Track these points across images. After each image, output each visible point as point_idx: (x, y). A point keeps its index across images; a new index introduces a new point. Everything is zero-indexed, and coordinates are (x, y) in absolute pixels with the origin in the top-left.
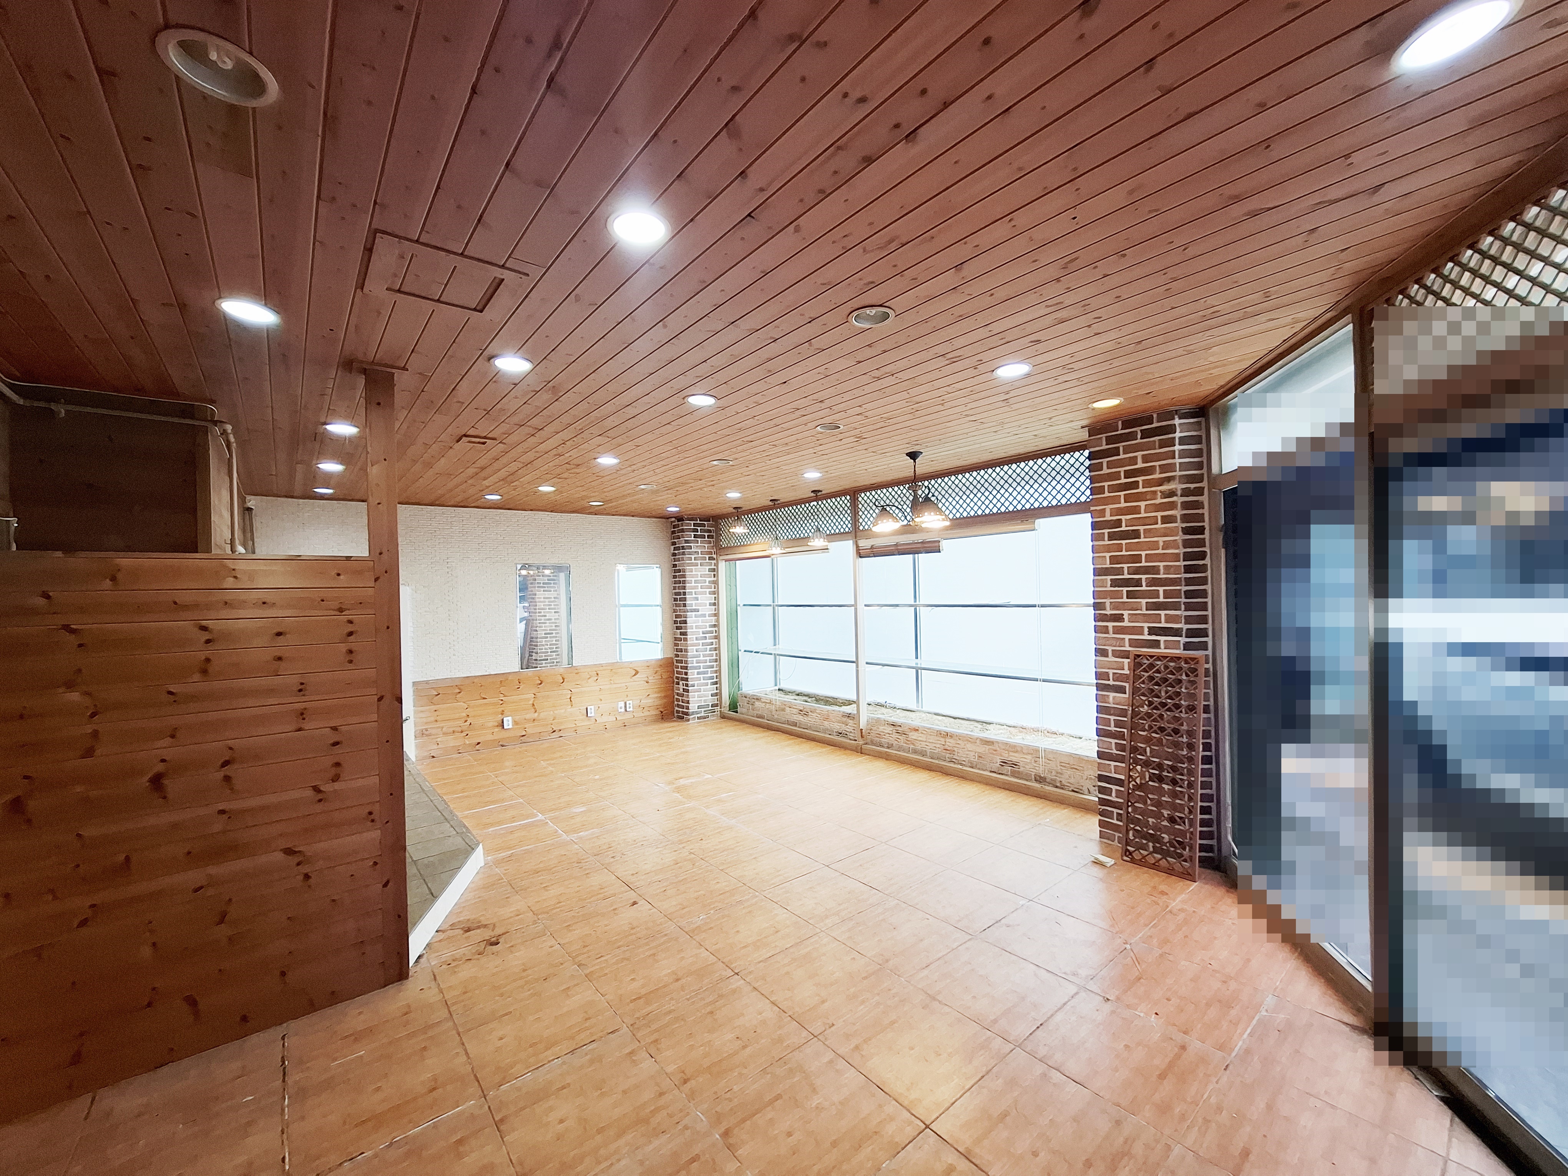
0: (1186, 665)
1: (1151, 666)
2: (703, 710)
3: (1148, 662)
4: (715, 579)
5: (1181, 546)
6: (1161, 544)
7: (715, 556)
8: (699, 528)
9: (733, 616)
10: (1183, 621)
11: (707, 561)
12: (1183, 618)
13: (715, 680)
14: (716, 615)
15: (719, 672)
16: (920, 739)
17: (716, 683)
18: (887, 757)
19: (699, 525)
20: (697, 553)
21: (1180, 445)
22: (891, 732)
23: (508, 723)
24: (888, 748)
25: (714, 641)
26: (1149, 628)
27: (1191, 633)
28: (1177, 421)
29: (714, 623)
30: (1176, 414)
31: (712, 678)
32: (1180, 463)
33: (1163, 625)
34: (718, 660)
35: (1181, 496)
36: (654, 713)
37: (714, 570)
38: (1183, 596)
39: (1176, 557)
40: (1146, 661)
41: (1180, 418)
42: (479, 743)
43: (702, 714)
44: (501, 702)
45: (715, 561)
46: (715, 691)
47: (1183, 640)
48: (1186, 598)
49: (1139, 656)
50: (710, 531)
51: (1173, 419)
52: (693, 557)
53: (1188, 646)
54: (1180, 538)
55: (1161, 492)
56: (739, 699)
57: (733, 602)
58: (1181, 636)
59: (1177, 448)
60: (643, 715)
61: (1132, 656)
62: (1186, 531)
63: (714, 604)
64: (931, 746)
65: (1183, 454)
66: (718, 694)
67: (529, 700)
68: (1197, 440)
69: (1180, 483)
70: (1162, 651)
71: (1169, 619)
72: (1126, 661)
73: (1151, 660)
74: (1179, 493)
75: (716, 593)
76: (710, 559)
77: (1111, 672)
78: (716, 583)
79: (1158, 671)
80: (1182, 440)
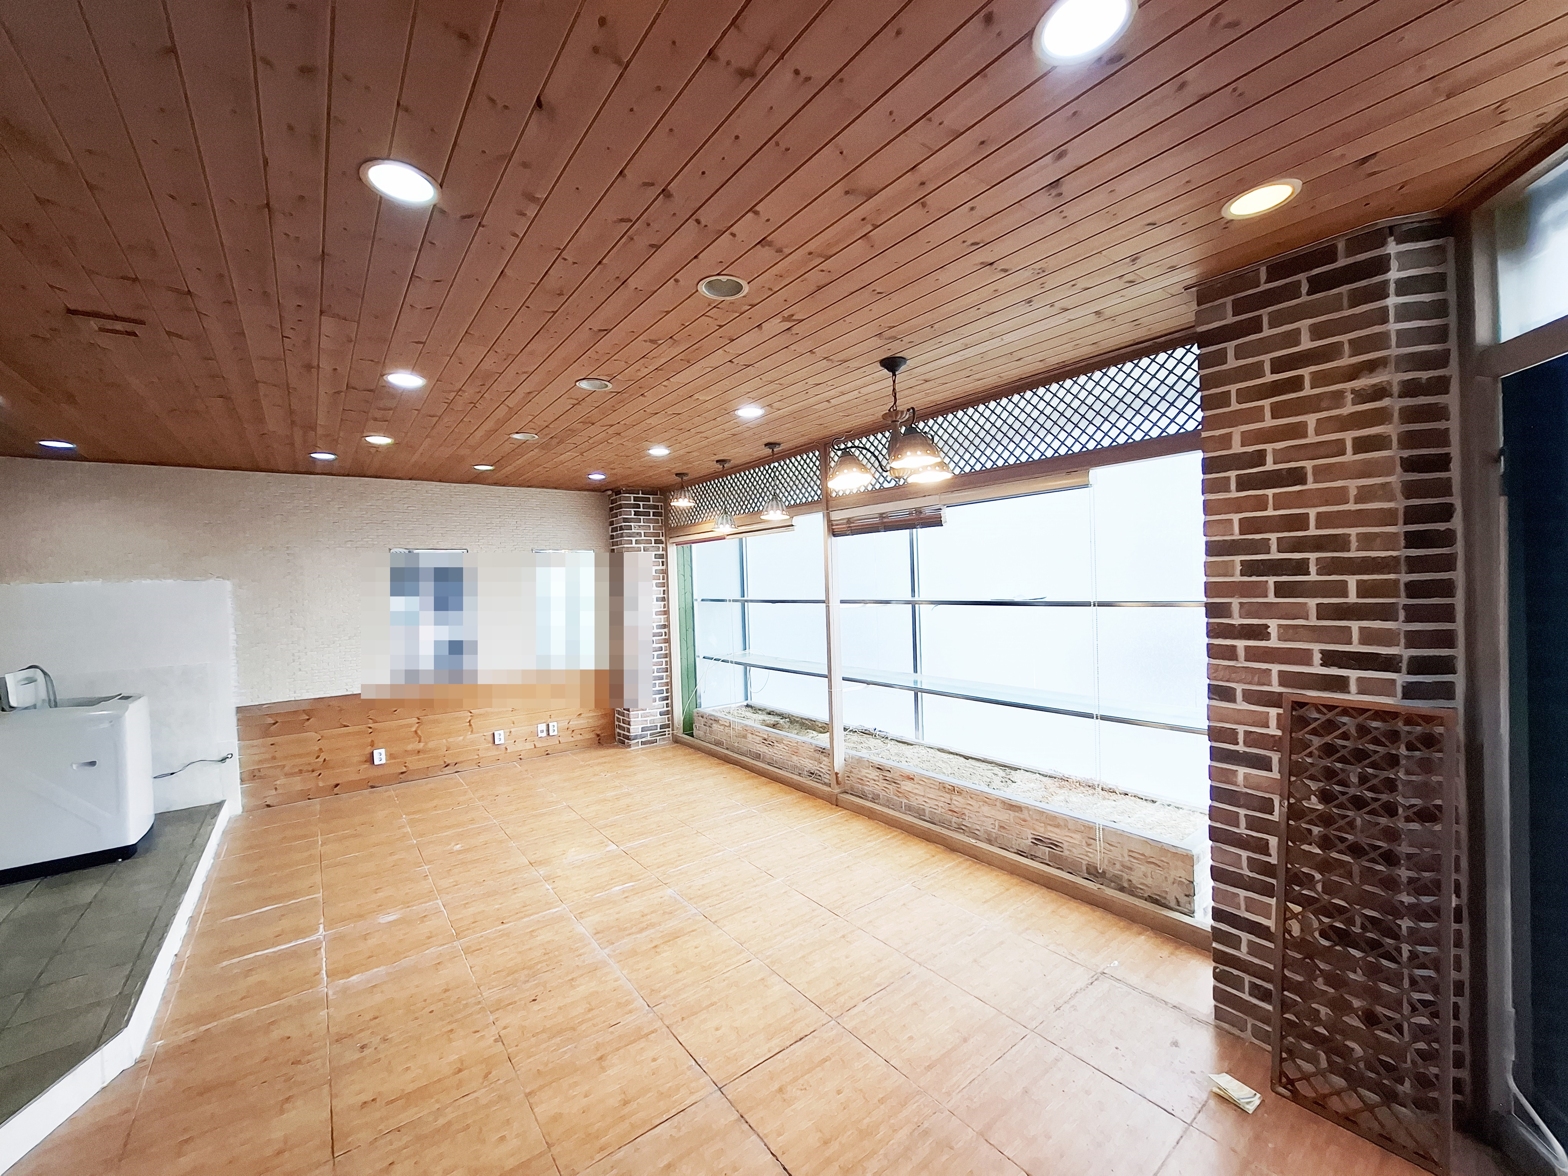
0: (1407, 728)
1: (1330, 726)
2: (649, 732)
3: (1323, 718)
4: (664, 568)
5: (1399, 496)
6: (1353, 492)
7: (663, 539)
8: (641, 503)
9: (689, 614)
10: (1403, 641)
11: (653, 544)
12: (1402, 636)
13: (665, 694)
14: (666, 613)
15: (669, 684)
16: (916, 791)
17: (667, 698)
18: (871, 815)
19: (642, 499)
20: (639, 534)
21: (1398, 294)
22: (876, 778)
23: (380, 756)
24: (873, 801)
25: (663, 645)
26: (1322, 652)
27: (1418, 666)
28: (1392, 248)
29: (662, 623)
30: (1391, 234)
31: (661, 692)
32: (1398, 332)
33: (1356, 647)
34: (668, 670)
35: (1400, 397)
36: (587, 736)
37: (661, 556)
38: (1403, 593)
39: (1387, 517)
40: (1316, 715)
41: (1399, 242)
42: (337, 785)
43: (649, 738)
44: (370, 730)
45: (664, 545)
46: (666, 709)
47: (1401, 679)
48: (1409, 596)
49: (1302, 705)
50: (656, 507)
51: (1383, 244)
52: (634, 539)
53: (1410, 691)
54: (1395, 479)
55: (1353, 391)
56: (696, 718)
57: (689, 596)
58: (1398, 670)
59: (1392, 301)
60: (573, 739)
61: (1287, 704)
62: (1409, 465)
63: (663, 599)
64: (932, 803)
65: (1405, 312)
66: (669, 713)
67: (411, 726)
68: (1436, 283)
69: (1398, 369)
70: (1353, 696)
71: (1367, 637)
72: (1273, 712)
73: (1329, 715)
74: (1396, 389)
75: (665, 585)
76: (656, 542)
77: (1241, 729)
78: (665, 572)
79: (1345, 736)
80: (1404, 287)
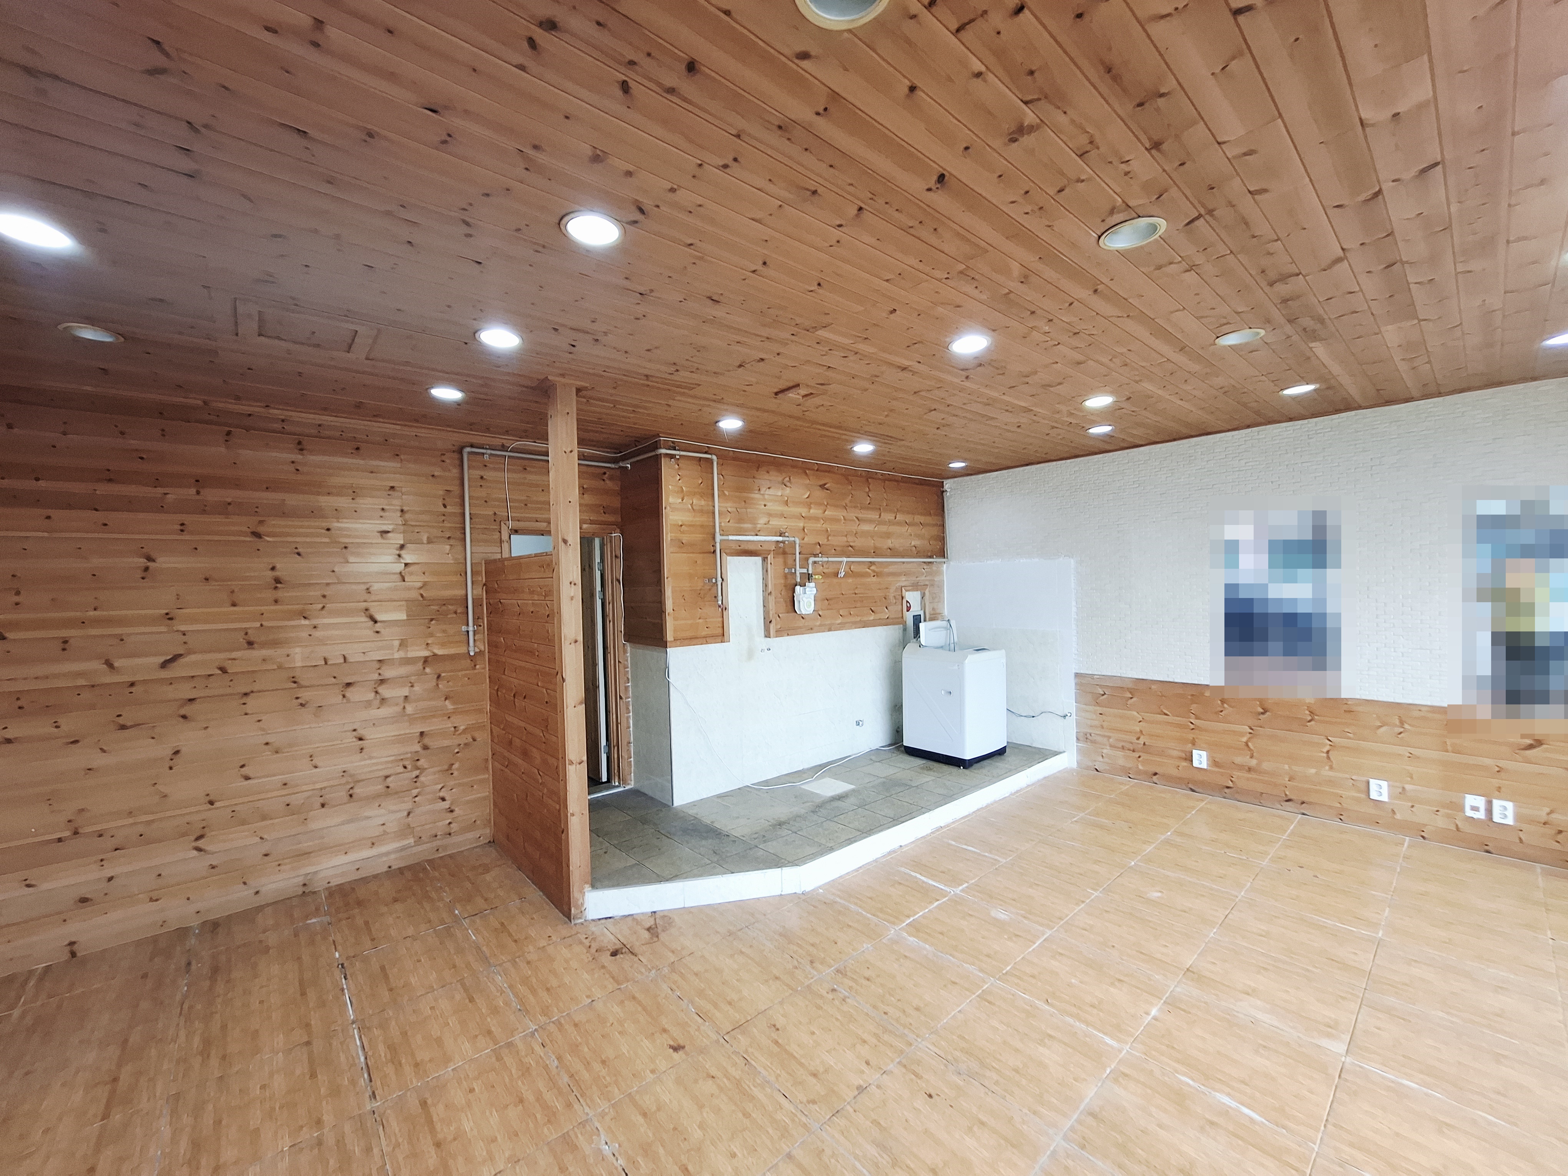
23: (1201, 759)
42: (1155, 774)
44: (1192, 726)
67: (1242, 734)
